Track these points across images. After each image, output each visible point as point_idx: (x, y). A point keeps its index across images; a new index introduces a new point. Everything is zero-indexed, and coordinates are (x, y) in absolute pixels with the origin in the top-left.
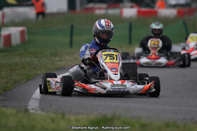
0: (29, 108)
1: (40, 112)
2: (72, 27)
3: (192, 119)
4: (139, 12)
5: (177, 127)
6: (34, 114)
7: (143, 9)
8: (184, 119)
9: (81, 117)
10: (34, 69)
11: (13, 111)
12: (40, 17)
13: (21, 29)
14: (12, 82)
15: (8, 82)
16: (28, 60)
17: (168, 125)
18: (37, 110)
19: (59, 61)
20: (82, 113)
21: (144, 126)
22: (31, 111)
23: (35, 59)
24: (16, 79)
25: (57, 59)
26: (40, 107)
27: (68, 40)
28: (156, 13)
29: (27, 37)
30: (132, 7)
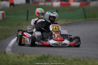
0: (6, 51)
1: (12, 53)
2: (28, 11)
3: (87, 57)
4: (61, 4)
5: (80, 61)
6: (9, 54)
7: (63, 3)
8: (84, 57)
9: (32, 56)
10: (9, 32)
12: (12, 6)
13: (2, 12)
16: (6, 28)
17: (75, 60)
20: (33, 54)
21: (63, 61)
22: (7, 53)
23: (9, 27)
25: (20, 27)
26: (11, 51)
27: (26, 17)
28: (69, 4)
29: (5, 16)
30: (58, 1)
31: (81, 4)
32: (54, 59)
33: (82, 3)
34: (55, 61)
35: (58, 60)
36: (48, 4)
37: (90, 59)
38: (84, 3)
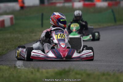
0: (17, 65)
1: (23, 67)
2: (42, 15)
3: (118, 70)
4: (84, 5)
5: (110, 75)
6: (20, 69)
7: (87, 3)
8: (114, 70)
9: (49, 70)
10: (19, 41)
11: (7, 67)
13: (10, 16)
14: (5, 49)
15: (3, 50)
16: (16, 36)
17: (104, 74)
18: (22, 67)
19: (35, 36)
20: (50, 68)
21: (89, 75)
22: (18, 67)
23: (19, 35)
24: (8, 48)
25: (33, 34)
26: (23, 65)
27: (40, 22)
28: (94, 5)
29: (14, 21)
30: (80, 1)
31: (109, 5)
32: (76, 73)
33: (111, 2)
34: (78, 76)
35: (82, 75)
36: (67, 5)
37: (121, 72)
38: (113, 2)
